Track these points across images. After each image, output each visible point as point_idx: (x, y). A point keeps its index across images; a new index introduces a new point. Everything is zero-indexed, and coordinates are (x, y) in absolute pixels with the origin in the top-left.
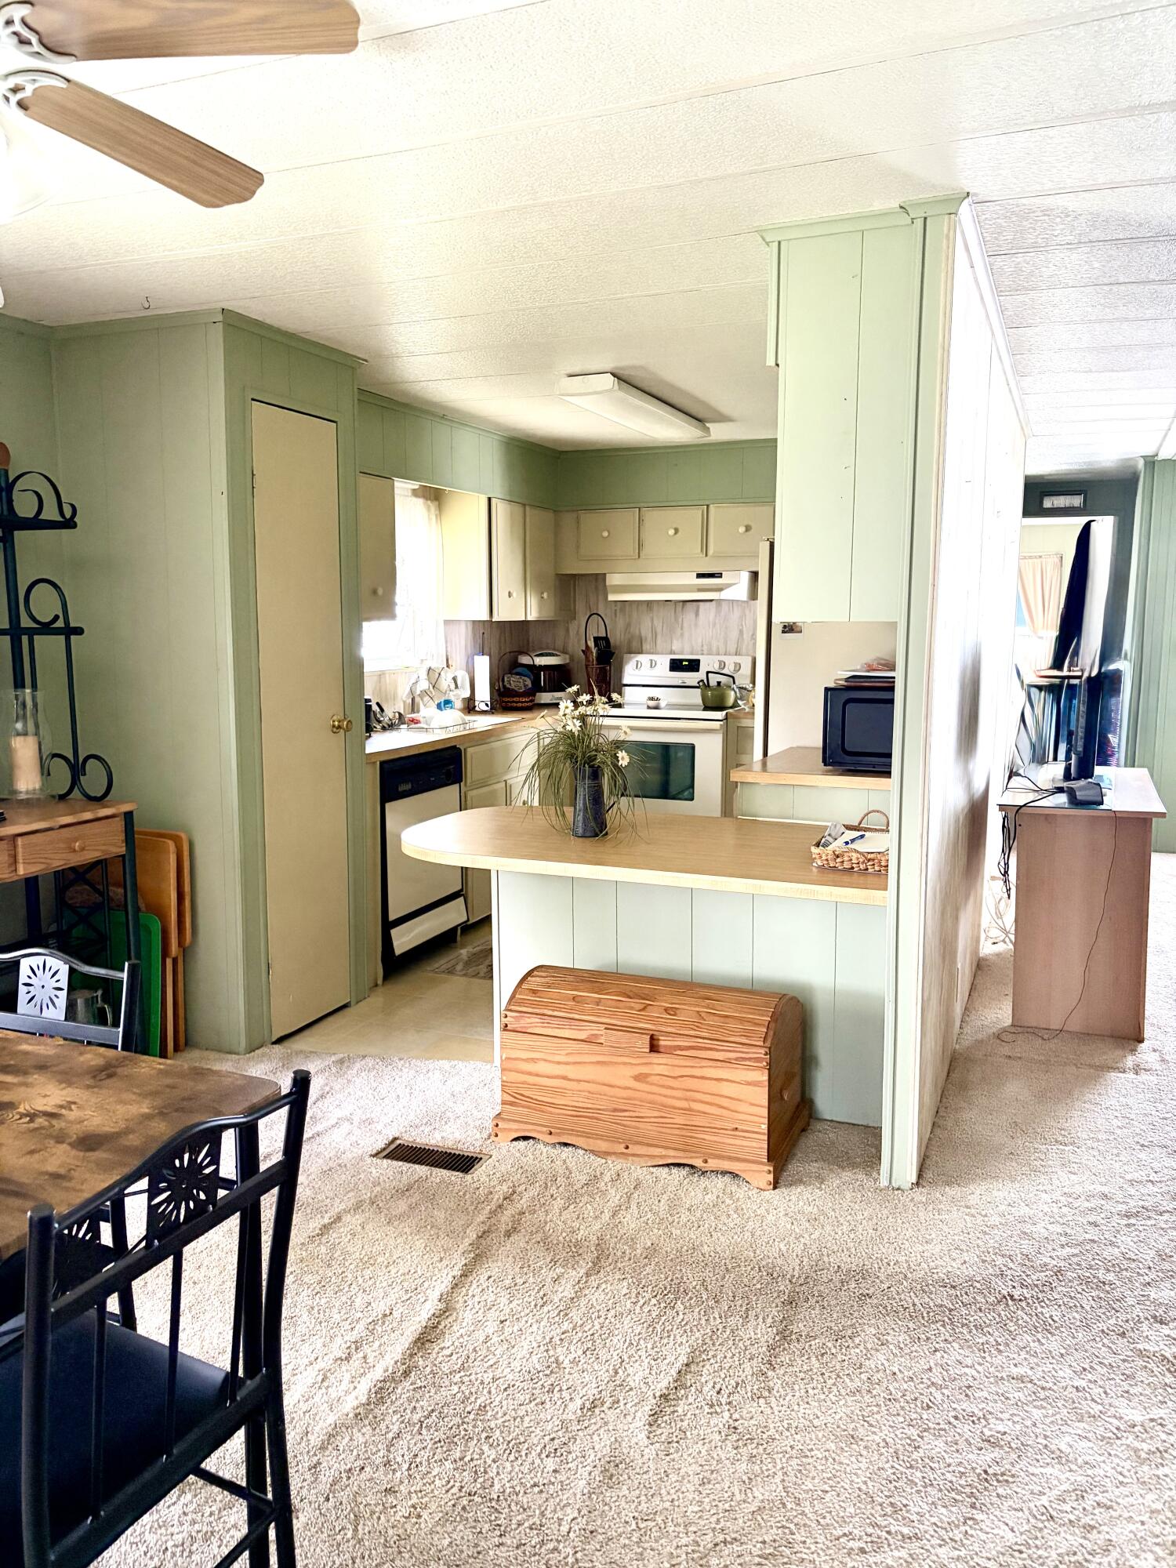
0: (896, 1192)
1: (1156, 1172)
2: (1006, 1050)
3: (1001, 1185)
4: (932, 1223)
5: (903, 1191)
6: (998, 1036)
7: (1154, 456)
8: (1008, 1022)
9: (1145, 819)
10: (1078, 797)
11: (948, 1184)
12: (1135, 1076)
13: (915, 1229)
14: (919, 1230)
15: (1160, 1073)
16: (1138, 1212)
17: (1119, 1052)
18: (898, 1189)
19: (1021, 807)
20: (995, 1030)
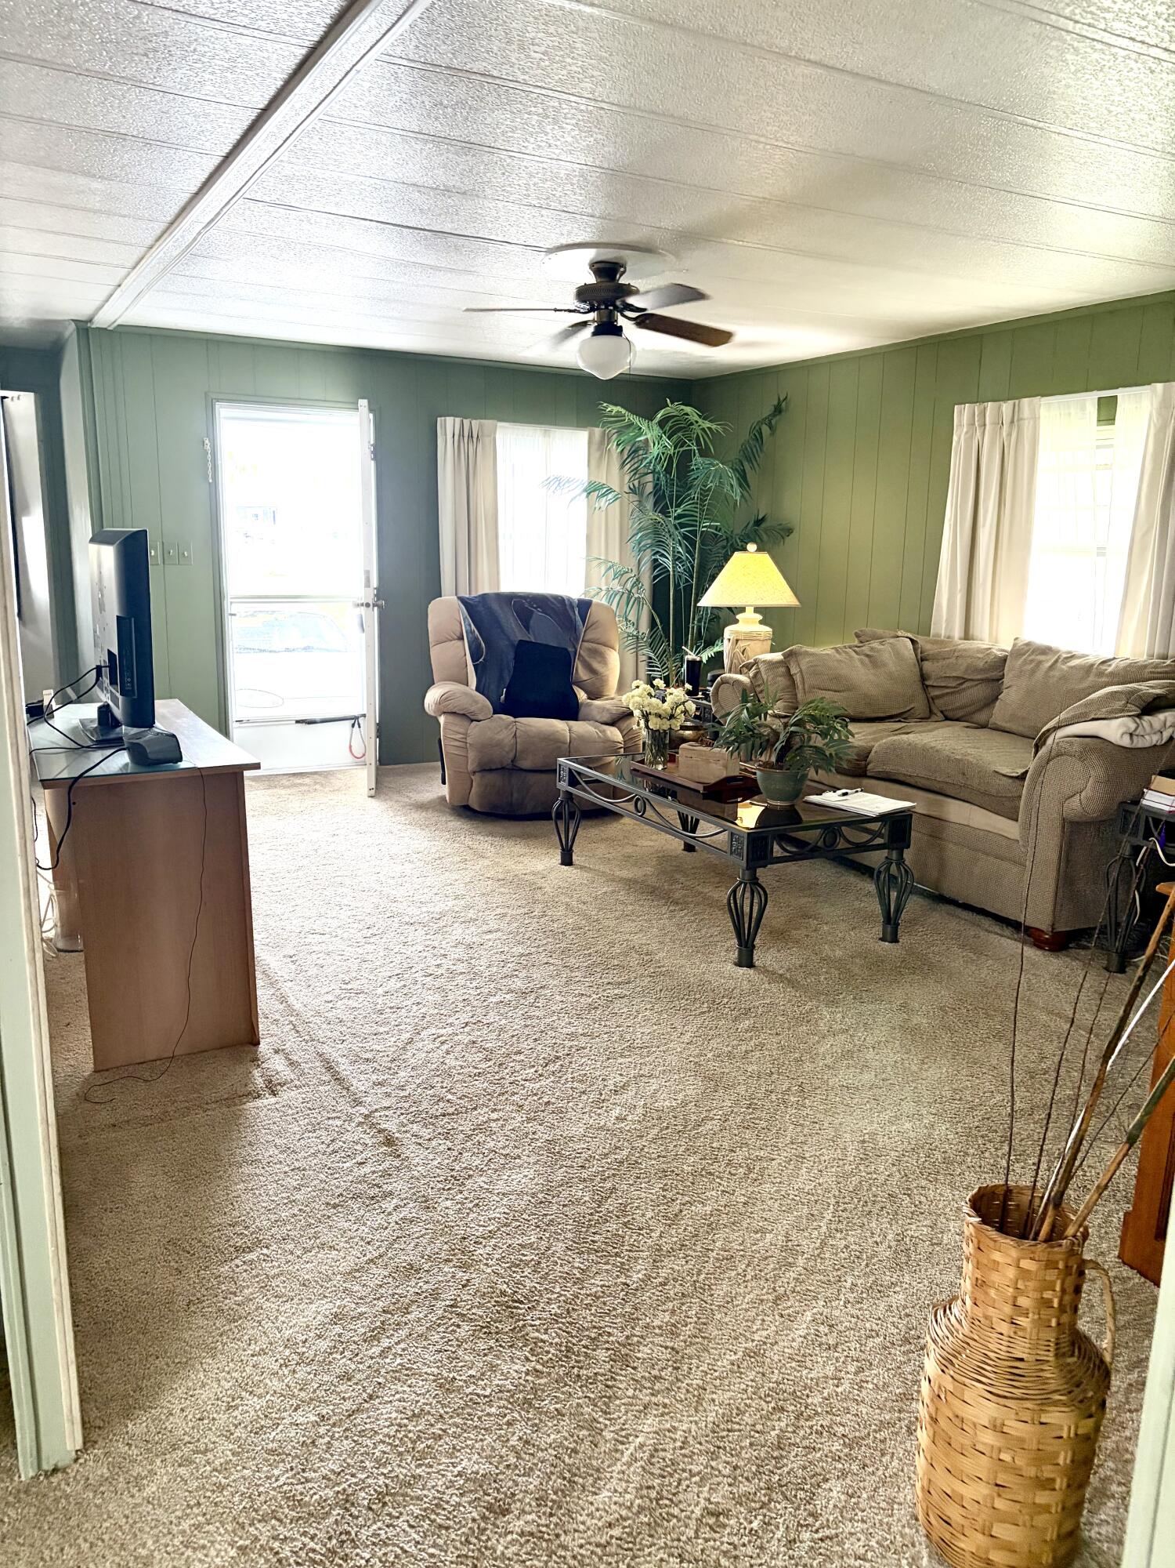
0: (54, 1480)
1: (368, 1243)
2: (104, 1116)
3: (201, 1375)
4: (136, 1517)
5: (64, 1470)
6: (85, 1098)
7: (86, 322)
8: (89, 1067)
9: (235, 774)
10: (150, 756)
11: (127, 1413)
12: (273, 1100)
13: (117, 1547)
14: (123, 1547)
15: (298, 1083)
16: (383, 1323)
17: (240, 1069)
18: (55, 1470)
19: (76, 779)
20: (76, 1088)
